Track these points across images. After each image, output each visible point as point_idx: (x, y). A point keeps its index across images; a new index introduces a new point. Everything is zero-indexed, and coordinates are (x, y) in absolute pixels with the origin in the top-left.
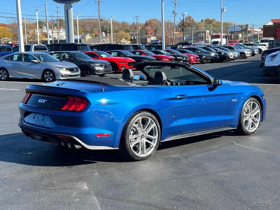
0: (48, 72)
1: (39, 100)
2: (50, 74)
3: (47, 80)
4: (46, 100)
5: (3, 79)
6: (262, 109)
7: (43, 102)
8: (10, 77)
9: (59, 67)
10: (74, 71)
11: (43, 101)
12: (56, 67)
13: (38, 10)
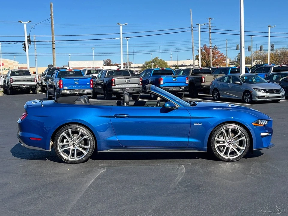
0: (247, 93)
2: (248, 95)
3: (246, 101)
5: (216, 98)
8: (220, 97)
9: (257, 89)
10: (273, 92)
12: (253, 88)
13: (270, 26)
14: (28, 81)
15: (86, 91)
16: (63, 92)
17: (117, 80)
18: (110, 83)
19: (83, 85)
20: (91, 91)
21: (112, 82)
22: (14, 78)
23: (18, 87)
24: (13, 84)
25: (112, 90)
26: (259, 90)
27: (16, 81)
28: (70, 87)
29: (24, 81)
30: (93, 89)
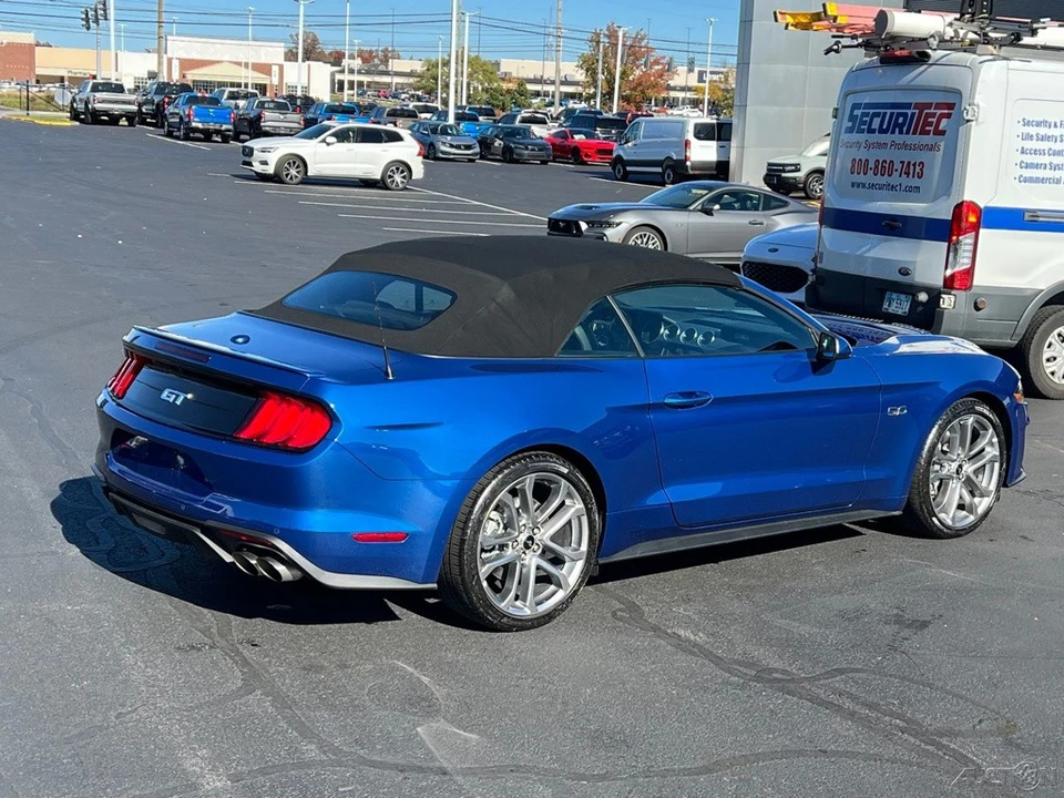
1: (166, 393)
4: (190, 396)
6: (1009, 449)
7: (178, 403)
11: (178, 396)
14: (124, 102)
15: (224, 127)
16: (194, 124)
17: (267, 114)
18: (259, 118)
19: (221, 117)
20: (231, 127)
21: (261, 118)
22: (98, 95)
23: (106, 113)
24: (98, 106)
25: (260, 128)
26: (444, 143)
27: (103, 101)
28: (203, 119)
29: (116, 102)
30: (234, 124)
